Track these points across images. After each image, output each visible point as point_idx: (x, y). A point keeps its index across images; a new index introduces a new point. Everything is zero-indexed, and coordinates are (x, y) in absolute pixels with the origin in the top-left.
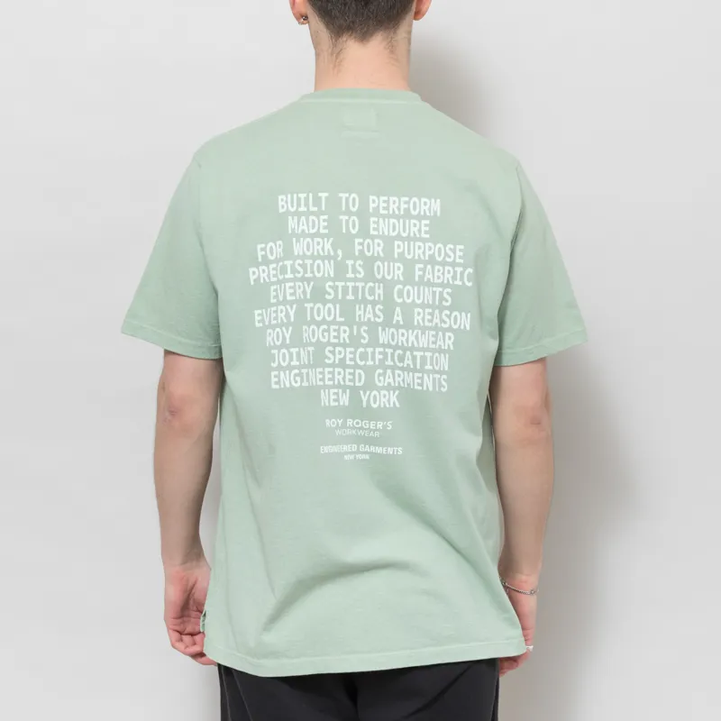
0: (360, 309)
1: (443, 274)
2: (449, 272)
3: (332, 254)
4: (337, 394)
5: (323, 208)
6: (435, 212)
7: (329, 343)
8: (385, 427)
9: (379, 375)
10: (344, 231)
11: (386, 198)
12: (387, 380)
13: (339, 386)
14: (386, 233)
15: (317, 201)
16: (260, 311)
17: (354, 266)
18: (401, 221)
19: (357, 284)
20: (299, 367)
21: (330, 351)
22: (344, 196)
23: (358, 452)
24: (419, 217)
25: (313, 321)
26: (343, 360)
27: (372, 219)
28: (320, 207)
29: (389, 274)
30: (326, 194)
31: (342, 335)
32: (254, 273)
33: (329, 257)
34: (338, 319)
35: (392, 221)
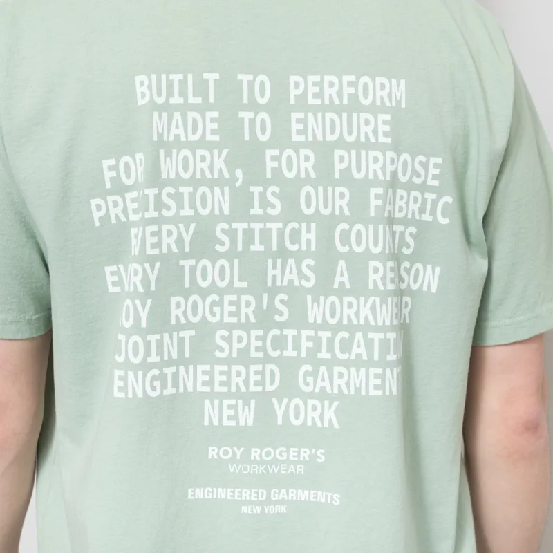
0: (274, 267)
1: (407, 203)
2: (416, 200)
3: (227, 175)
4: (235, 407)
5: (211, 100)
6: (399, 102)
7: (222, 325)
8: (313, 457)
9: (306, 374)
10: (247, 138)
11: (317, 78)
12: (320, 384)
13: (238, 395)
14: (320, 138)
15: (201, 87)
16: (114, 268)
17: (262, 196)
18: (345, 115)
19: (269, 225)
20: (160, 365)
21: (222, 338)
22: (245, 78)
23: (269, 501)
24: (374, 109)
25: (195, 288)
26: (244, 352)
27: (294, 116)
28: (206, 98)
29: (326, 206)
30: (217, 76)
31: (244, 310)
32: (99, 207)
33: (220, 182)
34: (237, 284)
35: (329, 115)
